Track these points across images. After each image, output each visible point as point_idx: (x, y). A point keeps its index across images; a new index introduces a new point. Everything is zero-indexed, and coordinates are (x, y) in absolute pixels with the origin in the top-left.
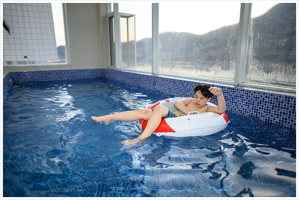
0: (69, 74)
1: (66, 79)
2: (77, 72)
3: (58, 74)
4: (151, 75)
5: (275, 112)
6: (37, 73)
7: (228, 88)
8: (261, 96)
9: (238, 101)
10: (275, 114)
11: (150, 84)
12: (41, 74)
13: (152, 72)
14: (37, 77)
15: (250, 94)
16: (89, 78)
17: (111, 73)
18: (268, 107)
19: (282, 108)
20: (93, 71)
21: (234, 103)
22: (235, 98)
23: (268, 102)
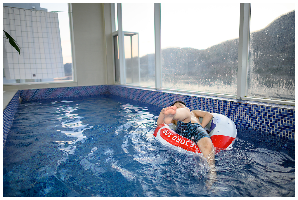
0: (75, 91)
1: (72, 95)
2: (83, 89)
3: (64, 91)
4: (155, 90)
5: (279, 125)
6: (44, 90)
7: (230, 103)
8: (264, 110)
9: (241, 115)
10: (279, 128)
11: (153, 99)
12: (48, 92)
13: (155, 88)
14: (44, 94)
15: (252, 108)
16: (95, 94)
17: (116, 89)
18: (271, 121)
19: (285, 121)
20: (98, 87)
21: (237, 117)
22: (238, 113)
23: (271, 116)
